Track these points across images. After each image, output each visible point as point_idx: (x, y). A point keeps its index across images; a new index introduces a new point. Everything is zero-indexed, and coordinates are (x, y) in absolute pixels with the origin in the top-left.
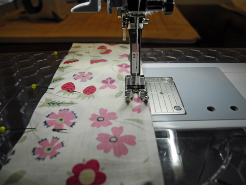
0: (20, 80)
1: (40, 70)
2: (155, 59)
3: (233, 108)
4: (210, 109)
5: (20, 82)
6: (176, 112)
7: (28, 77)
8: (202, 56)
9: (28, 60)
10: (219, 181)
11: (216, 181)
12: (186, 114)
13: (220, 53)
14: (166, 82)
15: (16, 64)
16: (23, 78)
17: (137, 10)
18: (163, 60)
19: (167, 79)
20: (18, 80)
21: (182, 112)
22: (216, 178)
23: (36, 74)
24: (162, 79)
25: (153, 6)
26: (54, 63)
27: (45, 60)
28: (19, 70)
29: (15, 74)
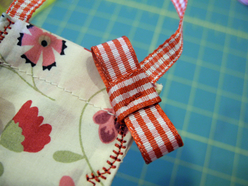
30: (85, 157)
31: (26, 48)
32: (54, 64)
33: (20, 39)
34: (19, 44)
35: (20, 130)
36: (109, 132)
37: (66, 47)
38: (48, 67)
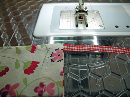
6: (100, 28)
12: (105, 28)
27: (32, 1)
28: (20, 7)
29: (18, 9)
30: (27, 86)
31: (55, 52)
32: (54, 62)
33: (57, 49)
34: (55, 50)
35: (30, 66)
36: (38, 90)
37: (61, 61)
38: (52, 60)
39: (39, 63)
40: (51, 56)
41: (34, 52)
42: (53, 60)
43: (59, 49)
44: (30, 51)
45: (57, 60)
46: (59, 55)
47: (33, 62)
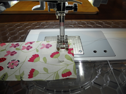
0: (10, 38)
1: (19, 32)
2: (73, 26)
3: (105, 51)
4: (95, 52)
5: (10, 39)
6: (80, 53)
7: (13, 36)
8: (95, 25)
9: (13, 27)
10: (94, 83)
11: (93, 83)
12: (84, 54)
13: (104, 23)
14: (77, 38)
15: (7, 29)
16: (11, 37)
17: (61, 11)
18: (77, 27)
19: (77, 37)
20: (9, 38)
21: (82, 53)
22: (93, 82)
23: (17, 34)
24: (75, 37)
25: (68, 9)
26: (25, 28)
27: (21, 27)
28: (9, 33)
29: (7, 34)
39: (29, 61)
40: (18, 64)
41: (32, 69)
42: (18, 61)
43: (11, 69)
44: (35, 70)
45: (15, 61)
46: (13, 64)
47: (33, 62)
